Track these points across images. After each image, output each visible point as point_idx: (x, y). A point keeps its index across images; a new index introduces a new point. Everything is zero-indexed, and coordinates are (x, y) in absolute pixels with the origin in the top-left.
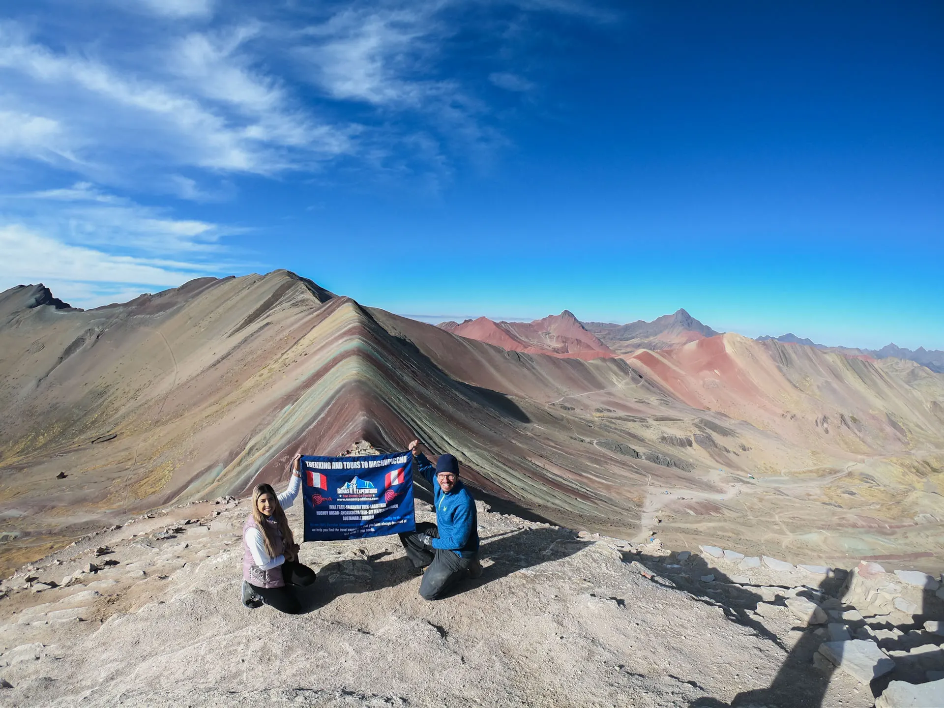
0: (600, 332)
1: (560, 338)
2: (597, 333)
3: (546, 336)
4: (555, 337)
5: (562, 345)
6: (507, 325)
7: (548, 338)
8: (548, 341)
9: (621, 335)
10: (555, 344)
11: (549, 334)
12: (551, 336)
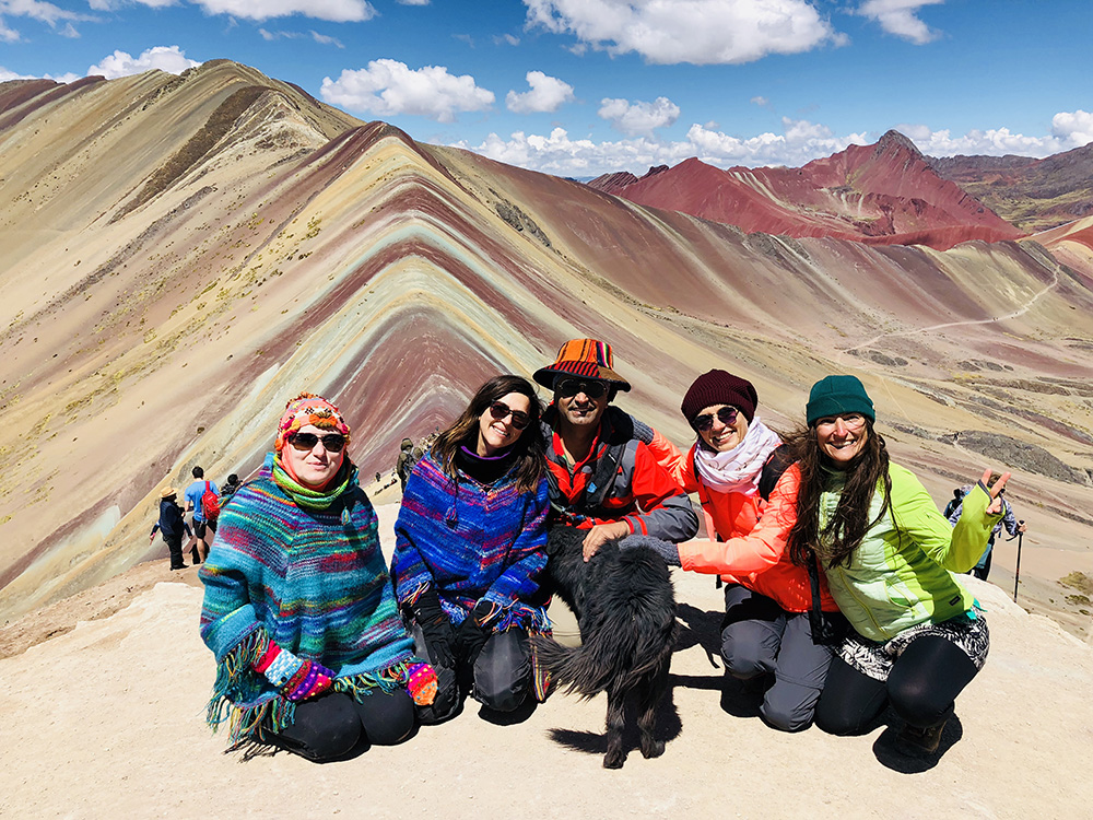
0: (979, 178)
1: (875, 198)
2: (970, 181)
3: (839, 196)
4: (862, 198)
5: (880, 214)
6: (749, 176)
7: (844, 201)
8: (845, 208)
9: (1036, 184)
10: (860, 214)
11: (847, 191)
12: (853, 195)
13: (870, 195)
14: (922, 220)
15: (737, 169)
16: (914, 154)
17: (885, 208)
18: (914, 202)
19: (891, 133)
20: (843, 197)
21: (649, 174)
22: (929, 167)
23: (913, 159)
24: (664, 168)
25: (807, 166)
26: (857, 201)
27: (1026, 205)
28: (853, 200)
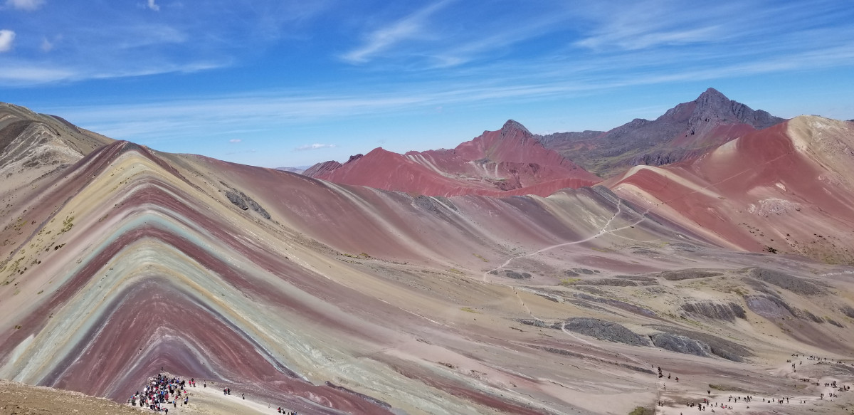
0: (571, 147)
1: (505, 165)
2: (565, 149)
3: (481, 165)
4: (497, 166)
5: (510, 176)
6: (419, 157)
7: (485, 169)
8: (487, 174)
9: (607, 148)
10: (497, 177)
11: (486, 161)
12: (491, 165)
13: (502, 163)
14: (538, 177)
15: (412, 153)
16: (526, 134)
17: (513, 171)
18: (531, 165)
19: (510, 121)
20: (484, 166)
21: (350, 161)
22: (538, 141)
23: (526, 138)
24: (360, 156)
25: (458, 147)
26: (494, 168)
27: (603, 162)
28: (491, 168)
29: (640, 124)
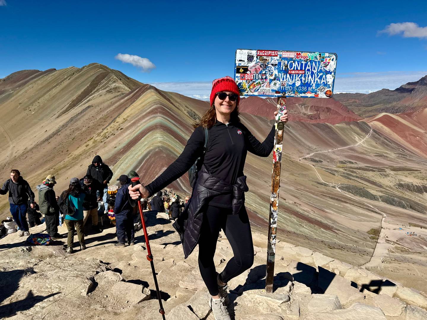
0: (348, 101)
3: (302, 107)
4: (309, 108)
5: (315, 112)
6: (271, 100)
9: (366, 102)
10: (309, 113)
11: (304, 105)
12: (306, 106)
13: (312, 106)
18: (327, 108)
24: (244, 98)
28: (306, 108)
29: (385, 92)
